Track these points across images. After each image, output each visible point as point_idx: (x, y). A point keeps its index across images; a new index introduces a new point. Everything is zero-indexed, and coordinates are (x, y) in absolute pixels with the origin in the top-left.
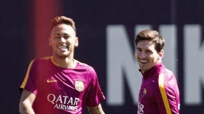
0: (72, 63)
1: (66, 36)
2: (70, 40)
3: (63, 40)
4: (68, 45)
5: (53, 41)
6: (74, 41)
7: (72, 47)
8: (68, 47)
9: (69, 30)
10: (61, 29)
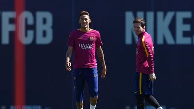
0: (89, 30)
1: (86, 20)
2: (88, 21)
3: (85, 21)
4: (87, 23)
5: (80, 21)
6: (89, 21)
7: (88, 24)
8: (87, 24)
9: (87, 17)
10: (84, 17)
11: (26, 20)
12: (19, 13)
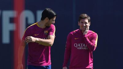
11: (27, 19)
12: (19, 13)
